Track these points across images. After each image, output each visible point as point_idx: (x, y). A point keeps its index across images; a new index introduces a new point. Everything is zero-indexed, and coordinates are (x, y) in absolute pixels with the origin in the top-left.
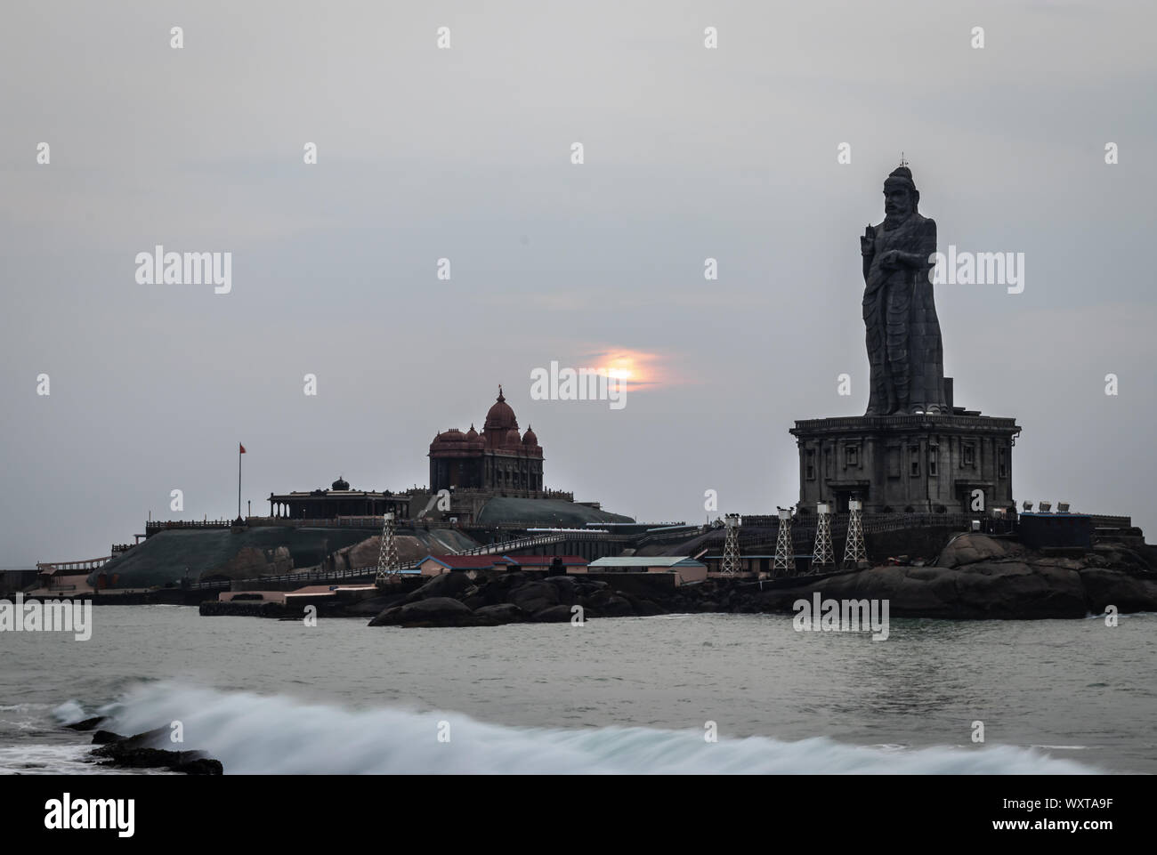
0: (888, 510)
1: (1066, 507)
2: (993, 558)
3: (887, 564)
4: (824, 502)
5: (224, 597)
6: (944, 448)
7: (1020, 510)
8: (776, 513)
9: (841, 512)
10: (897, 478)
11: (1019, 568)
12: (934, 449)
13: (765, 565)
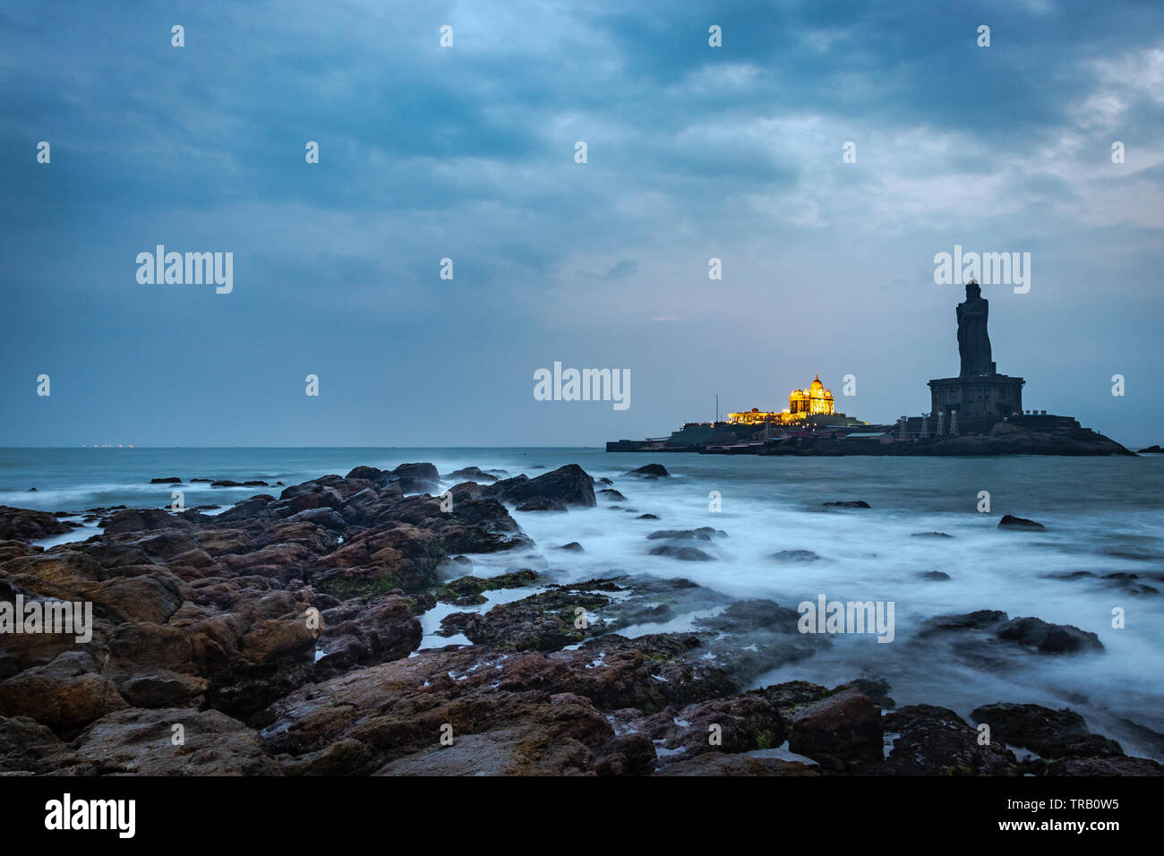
0: (968, 414)
1: (1045, 412)
2: (1013, 432)
3: (967, 435)
4: (941, 411)
5: (709, 448)
6: (992, 389)
7: (1025, 413)
8: (921, 416)
9: (948, 416)
10: (972, 402)
11: (1024, 436)
12: (988, 390)
13: (917, 436)
